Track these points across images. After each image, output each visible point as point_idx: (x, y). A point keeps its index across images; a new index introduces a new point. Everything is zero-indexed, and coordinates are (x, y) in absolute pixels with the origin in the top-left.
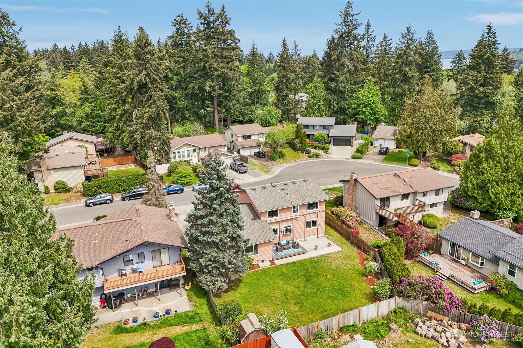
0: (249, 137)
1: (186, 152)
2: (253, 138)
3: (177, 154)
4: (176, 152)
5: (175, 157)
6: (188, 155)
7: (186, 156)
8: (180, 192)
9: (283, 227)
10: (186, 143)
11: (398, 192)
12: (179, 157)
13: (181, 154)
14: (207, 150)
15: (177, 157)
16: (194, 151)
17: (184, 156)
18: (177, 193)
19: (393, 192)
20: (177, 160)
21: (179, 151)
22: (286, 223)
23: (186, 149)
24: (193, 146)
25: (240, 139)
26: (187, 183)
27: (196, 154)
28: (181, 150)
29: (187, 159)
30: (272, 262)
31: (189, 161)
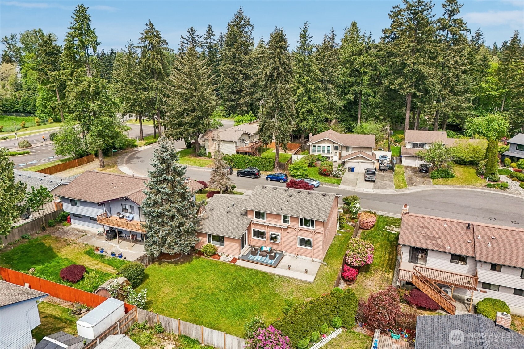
0: (422, 145)
1: (326, 148)
2: (427, 147)
3: (317, 148)
4: (317, 145)
5: (314, 151)
6: (329, 151)
7: (326, 151)
8: (281, 181)
9: (270, 233)
10: (326, 138)
11: (443, 248)
12: (319, 151)
13: (321, 149)
14: (350, 149)
15: (316, 151)
16: (336, 148)
17: (324, 151)
18: (279, 181)
19: (436, 245)
20: (316, 154)
21: (319, 145)
22: (274, 230)
23: (327, 145)
24: (334, 143)
25: (409, 146)
26: (298, 175)
27: (338, 151)
28: (321, 145)
29: (326, 154)
30: (235, 260)
31: (329, 158)
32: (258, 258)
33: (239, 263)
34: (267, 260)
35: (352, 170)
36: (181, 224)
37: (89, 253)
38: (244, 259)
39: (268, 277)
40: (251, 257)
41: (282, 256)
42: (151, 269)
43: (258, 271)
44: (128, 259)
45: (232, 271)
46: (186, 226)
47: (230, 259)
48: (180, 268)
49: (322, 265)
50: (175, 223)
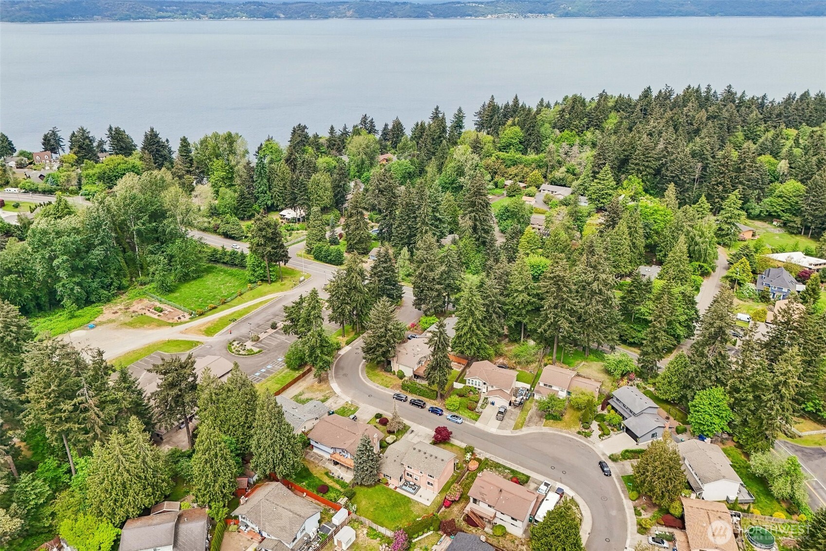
1: (477, 382)
2: (554, 388)
3: (471, 379)
5: (469, 383)
6: (479, 385)
7: (477, 385)
9: (414, 476)
10: (477, 377)
13: (474, 383)
14: (494, 387)
15: (471, 383)
16: (485, 383)
22: (416, 475)
23: (478, 380)
24: (483, 381)
25: (542, 384)
28: (474, 380)
30: (396, 488)
31: (479, 389)
32: (407, 488)
33: (398, 490)
34: (411, 490)
35: (493, 404)
36: (371, 472)
37: (327, 474)
38: (401, 487)
39: (409, 500)
40: (404, 487)
41: (419, 487)
42: (357, 489)
43: (406, 496)
44: (346, 481)
45: (394, 494)
46: (373, 473)
47: (394, 487)
48: (370, 490)
49: (437, 496)
50: (369, 472)
